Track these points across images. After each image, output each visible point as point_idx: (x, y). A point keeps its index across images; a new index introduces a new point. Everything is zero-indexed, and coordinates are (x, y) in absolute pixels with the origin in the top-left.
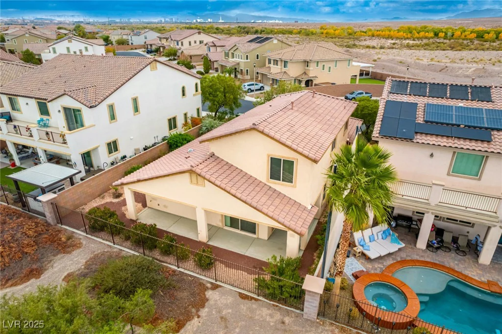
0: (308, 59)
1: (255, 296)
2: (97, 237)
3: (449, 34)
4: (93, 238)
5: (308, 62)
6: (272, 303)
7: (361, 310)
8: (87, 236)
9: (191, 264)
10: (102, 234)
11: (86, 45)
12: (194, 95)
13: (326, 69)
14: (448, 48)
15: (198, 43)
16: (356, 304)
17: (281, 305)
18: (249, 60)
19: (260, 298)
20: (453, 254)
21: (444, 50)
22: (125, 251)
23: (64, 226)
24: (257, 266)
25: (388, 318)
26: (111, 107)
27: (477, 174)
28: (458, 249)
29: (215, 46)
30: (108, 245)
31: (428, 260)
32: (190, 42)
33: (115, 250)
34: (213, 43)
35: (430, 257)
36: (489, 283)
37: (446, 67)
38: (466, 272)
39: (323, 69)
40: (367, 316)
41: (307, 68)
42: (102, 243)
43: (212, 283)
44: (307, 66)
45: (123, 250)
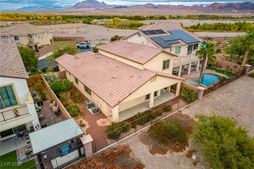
0: (30, 33)
1: (188, 105)
2: (124, 137)
3: (34, 17)
4: (123, 140)
5: (30, 35)
6: (192, 103)
8: (118, 142)
9: (164, 114)
13: (40, 38)
14: (44, 24)
17: (194, 102)
19: (189, 105)
21: (43, 25)
22: (143, 130)
23: (97, 152)
24: (174, 101)
27: (179, 53)
30: (134, 135)
33: (140, 133)
37: (63, 32)
39: (39, 38)
41: (31, 39)
42: (130, 137)
43: (178, 112)
44: (31, 37)
45: (142, 130)
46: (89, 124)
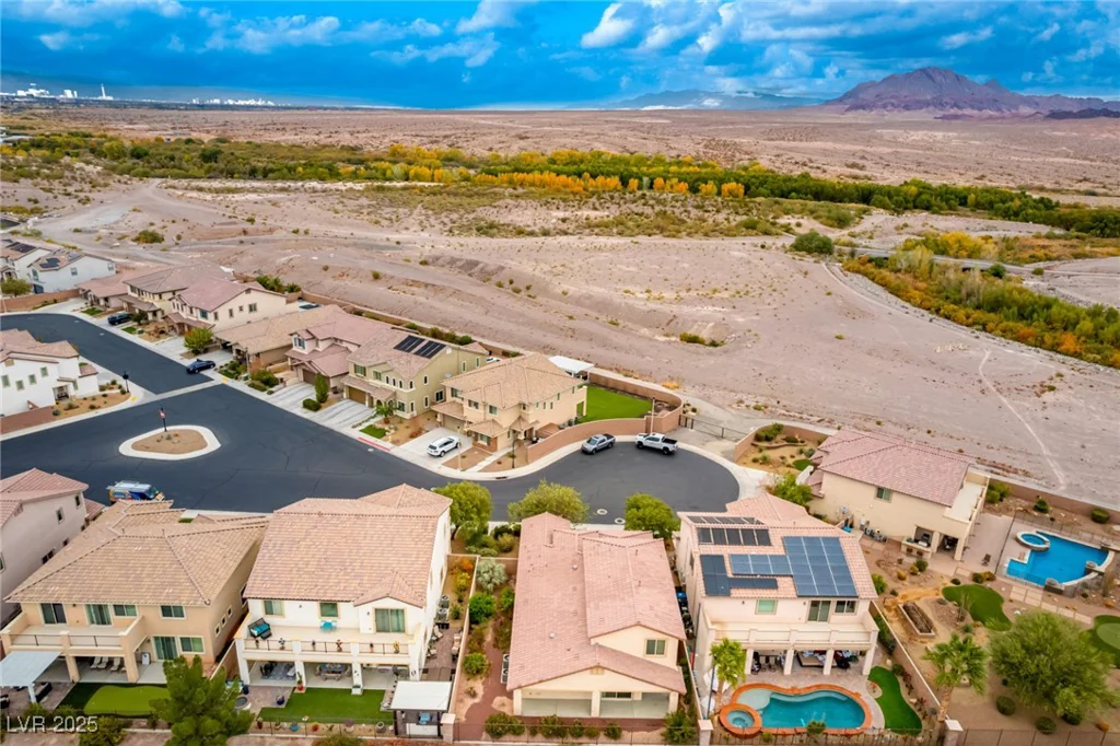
0: (524, 400)
2: (507, 742)
4: (503, 743)
5: (525, 405)
7: (733, 734)
8: (495, 743)
9: (602, 738)
10: (507, 737)
11: (43, 365)
13: (548, 406)
15: (246, 309)
16: (726, 730)
18: (414, 389)
20: (768, 673)
23: (462, 742)
24: (652, 724)
25: (748, 732)
27: (773, 612)
28: (770, 667)
29: (314, 338)
31: (754, 682)
32: (231, 312)
34: (308, 331)
35: (755, 679)
36: (793, 689)
38: (780, 685)
39: (545, 409)
40: (736, 735)
44: (524, 410)
45: (540, 745)
46: (484, 696)
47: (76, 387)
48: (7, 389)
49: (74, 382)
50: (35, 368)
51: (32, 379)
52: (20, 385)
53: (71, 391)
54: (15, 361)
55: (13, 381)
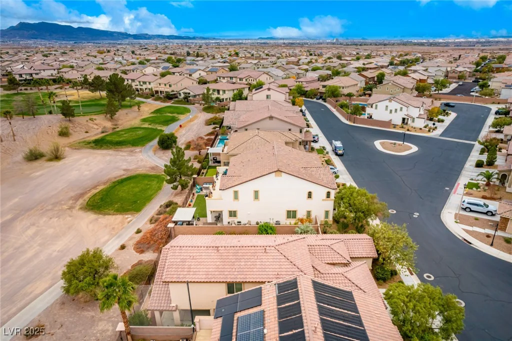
11: (402, 106)
12: (323, 200)
26: (236, 193)
47: (413, 121)
48: (386, 111)
49: (414, 119)
50: (398, 106)
51: (396, 110)
52: (391, 111)
53: (410, 122)
54: (393, 101)
55: (389, 109)
